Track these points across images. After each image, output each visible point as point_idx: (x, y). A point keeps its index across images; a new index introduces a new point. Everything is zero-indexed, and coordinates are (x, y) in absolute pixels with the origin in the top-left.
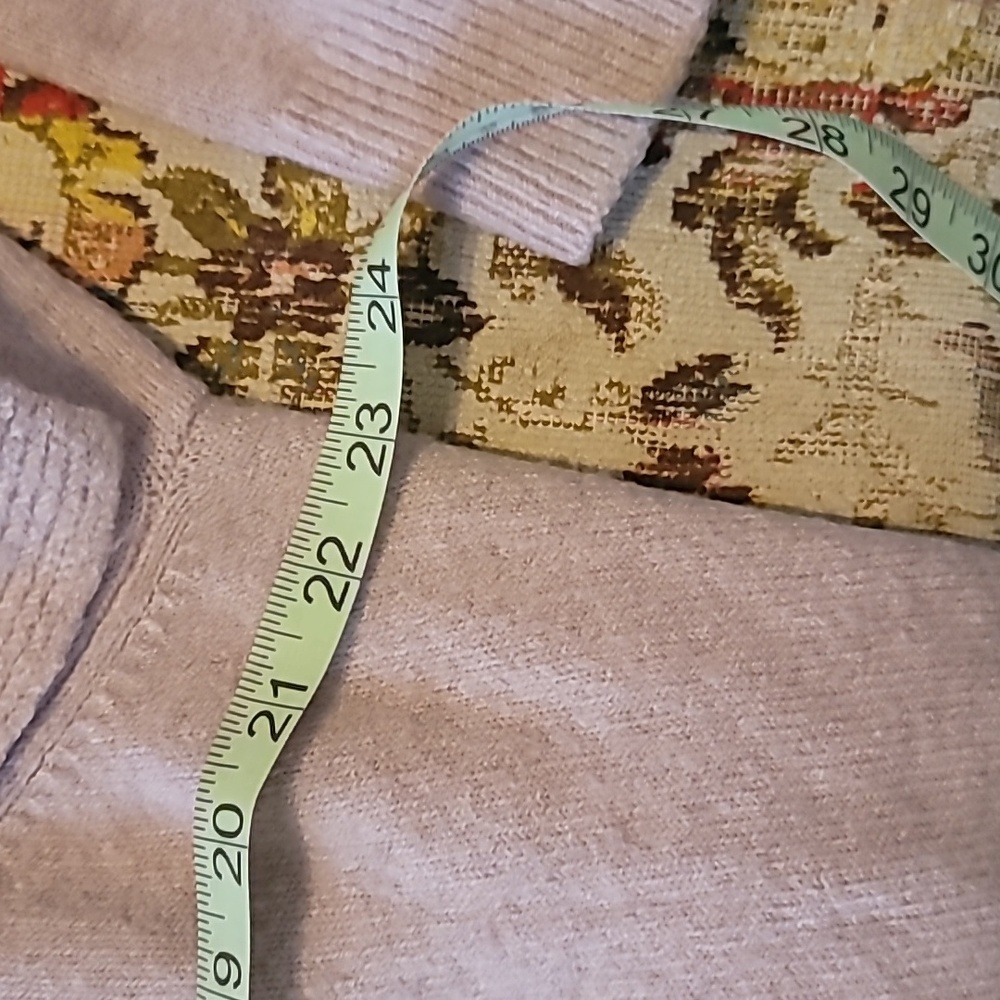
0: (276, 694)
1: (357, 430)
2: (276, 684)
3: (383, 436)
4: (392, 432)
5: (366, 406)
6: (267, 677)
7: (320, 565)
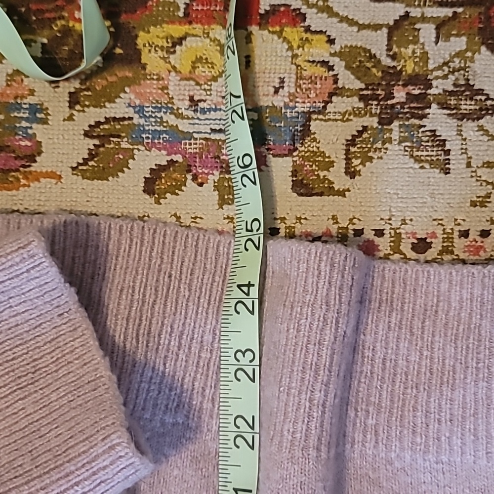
1: (236, 363)
3: (252, 364)
4: (257, 362)
5: (239, 351)
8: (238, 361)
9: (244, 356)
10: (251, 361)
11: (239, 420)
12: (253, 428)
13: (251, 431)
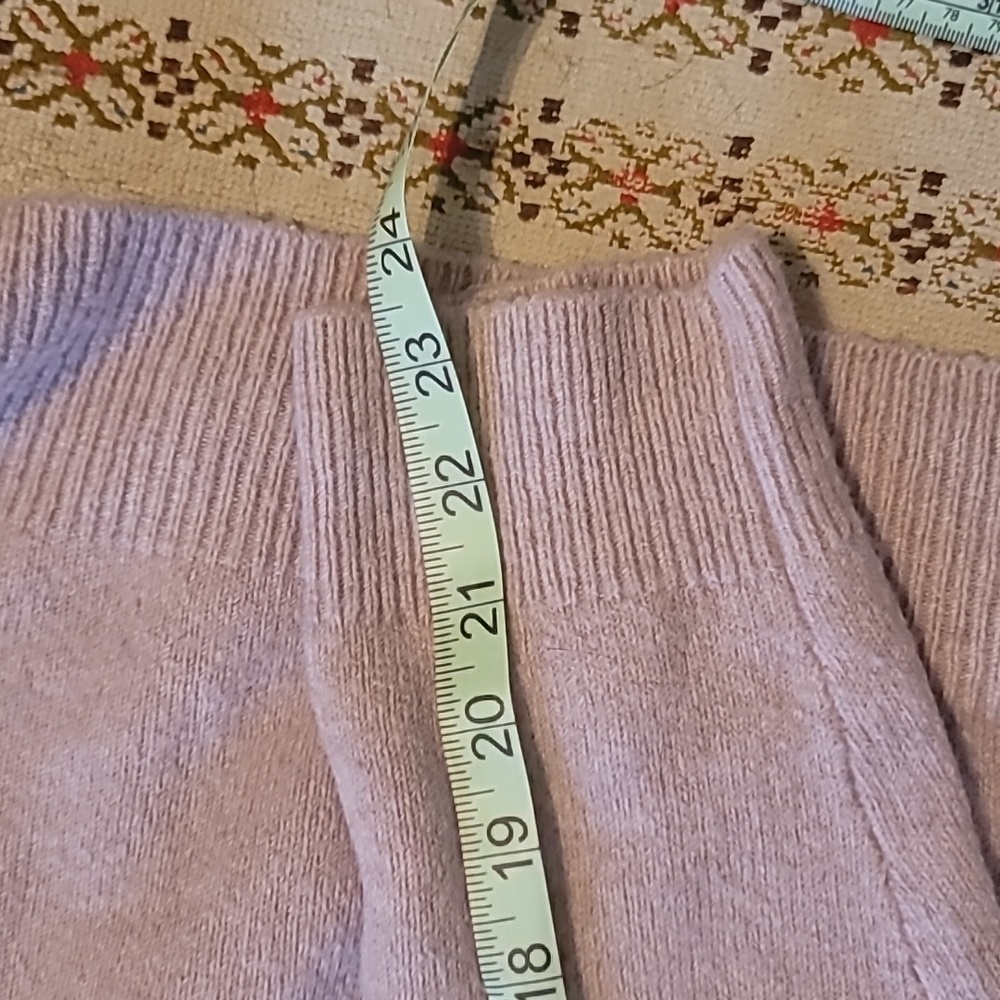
0: (468, 598)
1: (413, 363)
2: (464, 590)
3: (439, 358)
4: (445, 353)
5: (411, 341)
6: (452, 588)
7: (444, 483)
8: (415, 359)
9: (421, 348)
10: (436, 355)
11: (445, 466)
12: (471, 473)
13: (469, 478)
